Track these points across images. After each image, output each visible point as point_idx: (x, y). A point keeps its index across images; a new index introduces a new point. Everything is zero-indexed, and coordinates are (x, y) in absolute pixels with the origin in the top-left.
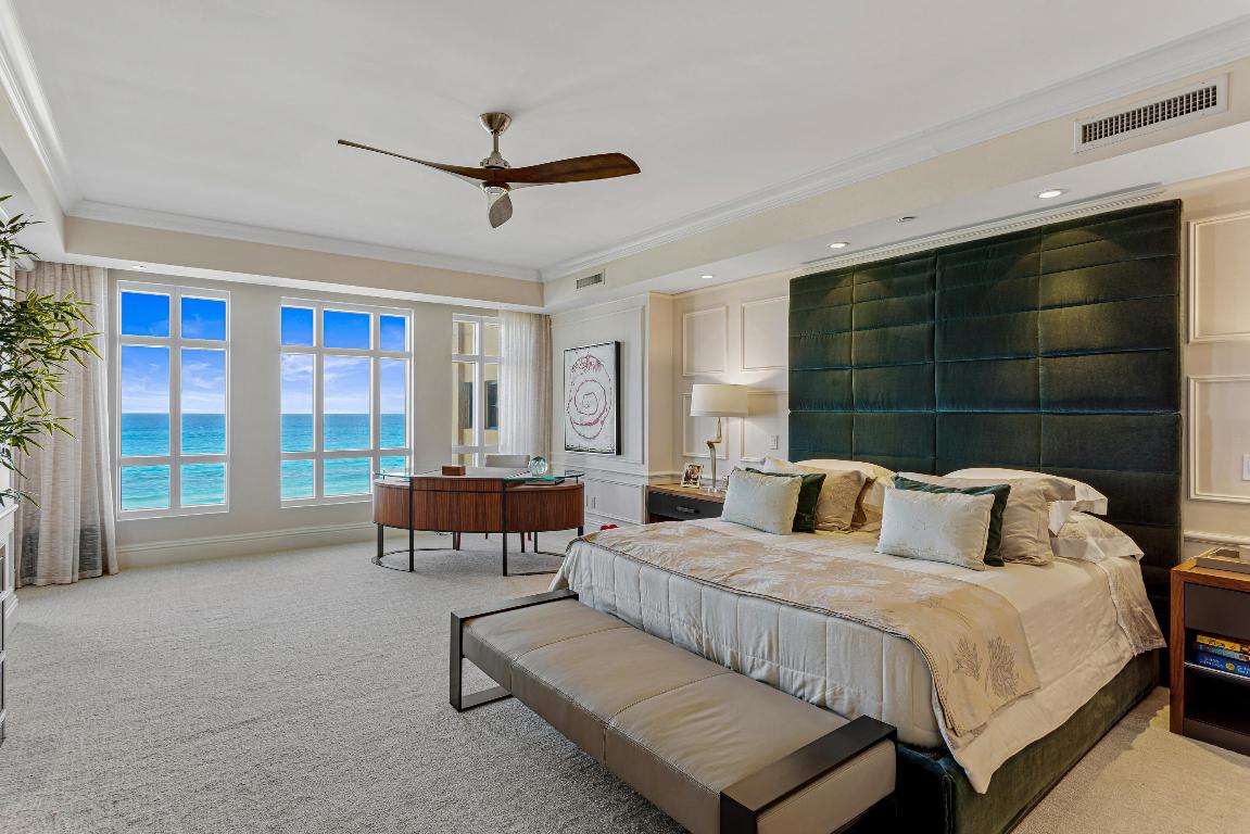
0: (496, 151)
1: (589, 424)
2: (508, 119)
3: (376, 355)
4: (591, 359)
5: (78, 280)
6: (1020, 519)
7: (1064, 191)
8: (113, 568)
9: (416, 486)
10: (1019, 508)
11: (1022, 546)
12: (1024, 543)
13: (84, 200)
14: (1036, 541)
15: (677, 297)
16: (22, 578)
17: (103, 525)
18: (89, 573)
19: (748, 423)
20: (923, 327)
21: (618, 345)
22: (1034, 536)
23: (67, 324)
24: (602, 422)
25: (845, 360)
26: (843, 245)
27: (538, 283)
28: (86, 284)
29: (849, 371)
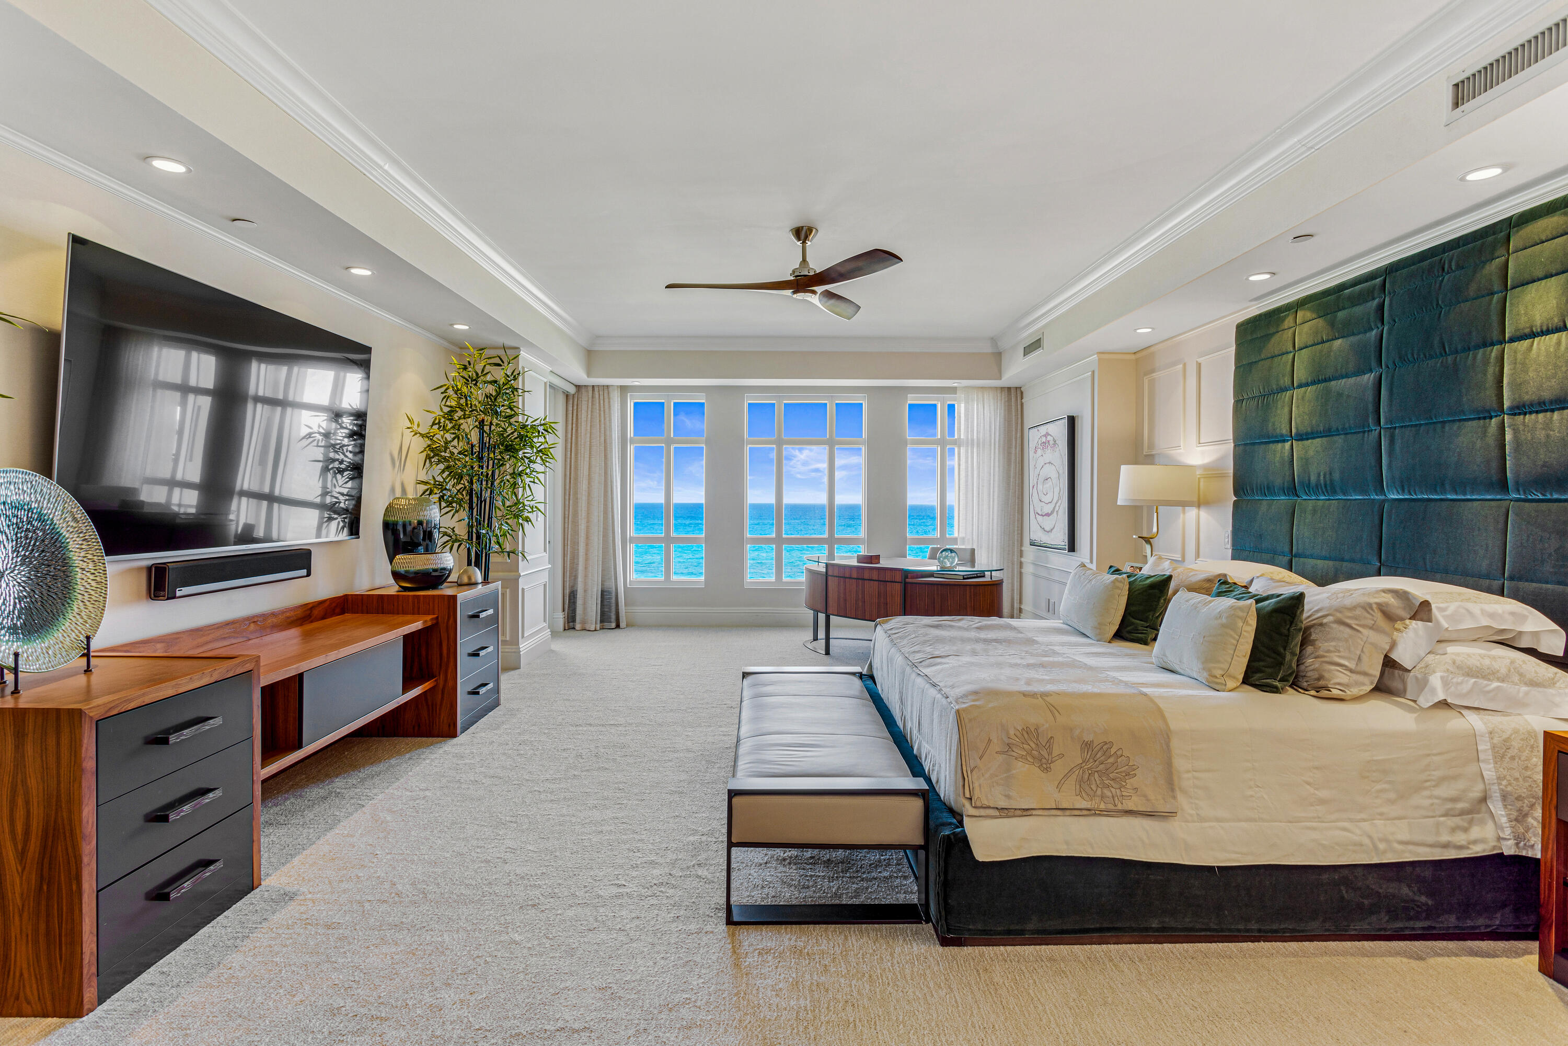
0: (804, 260)
1: (1048, 515)
2: (814, 230)
3: (831, 444)
4: (1049, 438)
5: (602, 397)
6: (1333, 639)
7: (1506, 168)
8: (622, 624)
9: (830, 573)
10: (1335, 626)
11: (1326, 675)
12: (1329, 671)
13: (598, 337)
14: (1351, 671)
15: (1138, 355)
16: (568, 623)
17: (617, 589)
18: (606, 625)
19: (1204, 514)
20: (1368, 379)
21: (1072, 421)
22: (1351, 665)
23: (545, 437)
24: (1057, 511)
25: (1285, 431)
26: (1267, 276)
27: (993, 354)
28: (606, 401)
29: (1289, 443)
